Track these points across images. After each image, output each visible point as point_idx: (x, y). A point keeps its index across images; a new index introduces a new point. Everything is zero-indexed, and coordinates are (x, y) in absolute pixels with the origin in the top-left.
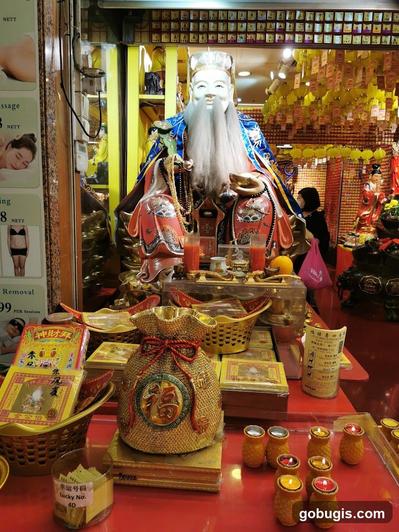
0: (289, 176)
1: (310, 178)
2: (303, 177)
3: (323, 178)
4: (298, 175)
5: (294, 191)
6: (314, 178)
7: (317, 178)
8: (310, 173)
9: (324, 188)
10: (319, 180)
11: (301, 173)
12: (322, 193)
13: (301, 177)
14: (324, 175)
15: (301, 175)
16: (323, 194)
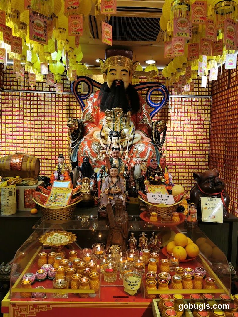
0: (156, 108)
1: (186, 115)
2: (176, 114)
3: (206, 115)
4: (170, 111)
5: (165, 134)
6: (193, 115)
7: (196, 115)
8: (186, 107)
9: (208, 130)
10: (199, 118)
11: (173, 107)
12: (205, 137)
13: (173, 114)
14: (206, 111)
15: (173, 111)
16: (206, 139)
